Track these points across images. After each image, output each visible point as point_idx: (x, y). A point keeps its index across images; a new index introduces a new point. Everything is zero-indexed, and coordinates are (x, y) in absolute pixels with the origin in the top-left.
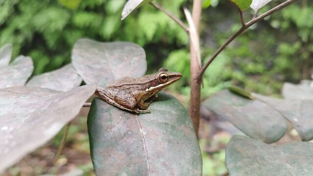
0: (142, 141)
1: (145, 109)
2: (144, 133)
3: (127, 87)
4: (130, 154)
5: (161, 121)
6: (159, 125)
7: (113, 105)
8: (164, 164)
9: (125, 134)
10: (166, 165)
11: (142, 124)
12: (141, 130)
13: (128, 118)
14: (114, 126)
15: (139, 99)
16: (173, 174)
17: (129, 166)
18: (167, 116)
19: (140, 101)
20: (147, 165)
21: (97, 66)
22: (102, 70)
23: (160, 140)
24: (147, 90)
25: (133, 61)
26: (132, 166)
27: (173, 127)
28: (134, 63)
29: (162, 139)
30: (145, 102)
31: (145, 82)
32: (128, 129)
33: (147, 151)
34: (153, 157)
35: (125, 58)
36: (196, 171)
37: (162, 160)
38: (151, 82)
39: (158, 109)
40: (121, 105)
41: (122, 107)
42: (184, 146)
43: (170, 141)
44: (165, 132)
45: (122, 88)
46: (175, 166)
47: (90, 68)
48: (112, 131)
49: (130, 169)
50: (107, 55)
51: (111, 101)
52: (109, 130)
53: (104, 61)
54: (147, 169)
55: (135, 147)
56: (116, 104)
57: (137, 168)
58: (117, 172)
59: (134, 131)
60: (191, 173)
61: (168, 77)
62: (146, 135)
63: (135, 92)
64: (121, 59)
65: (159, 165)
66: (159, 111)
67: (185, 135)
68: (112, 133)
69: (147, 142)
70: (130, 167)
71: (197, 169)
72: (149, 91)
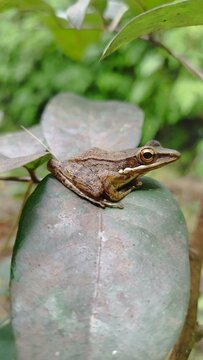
0: (96, 252)
1: (116, 202)
2: (104, 240)
3: (94, 163)
4: (71, 268)
5: (136, 224)
6: (131, 229)
7: (70, 188)
8: (121, 296)
9: (72, 236)
10: (124, 298)
11: (105, 224)
12: (100, 234)
13: (87, 211)
14: (60, 221)
15: (107, 184)
16: (132, 316)
17: (63, 287)
18: (148, 218)
19: (109, 187)
20: (93, 291)
21: (72, 131)
22: (77, 137)
23: (125, 254)
24: (121, 171)
25: (122, 129)
26: (69, 287)
27: (153, 238)
28: (123, 132)
29: (130, 254)
30: (119, 190)
31: (119, 159)
32: (80, 228)
33: (100, 268)
34: (107, 281)
35: (114, 124)
36: (172, 320)
37: (120, 289)
38: (128, 159)
39: (137, 204)
40: (81, 190)
41: (81, 194)
42: (163, 273)
43: (140, 259)
44: (137, 243)
45: (87, 163)
46: (138, 303)
47: (62, 131)
48: (53, 228)
49: (65, 292)
50: (91, 117)
51: (67, 182)
52: (49, 225)
53: (84, 125)
54: (92, 298)
55: (84, 259)
56: (74, 187)
57: (76, 292)
58: (42, 294)
59: (89, 232)
60: (163, 320)
61: (154, 155)
62: (106, 242)
63: (104, 173)
64: (107, 125)
65: (112, 296)
66: (136, 209)
67: (169, 254)
68: (52, 231)
69: (103, 255)
70: (65, 289)
71: (175, 316)
72: (123, 174)
